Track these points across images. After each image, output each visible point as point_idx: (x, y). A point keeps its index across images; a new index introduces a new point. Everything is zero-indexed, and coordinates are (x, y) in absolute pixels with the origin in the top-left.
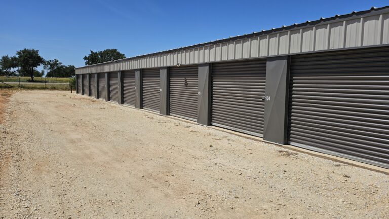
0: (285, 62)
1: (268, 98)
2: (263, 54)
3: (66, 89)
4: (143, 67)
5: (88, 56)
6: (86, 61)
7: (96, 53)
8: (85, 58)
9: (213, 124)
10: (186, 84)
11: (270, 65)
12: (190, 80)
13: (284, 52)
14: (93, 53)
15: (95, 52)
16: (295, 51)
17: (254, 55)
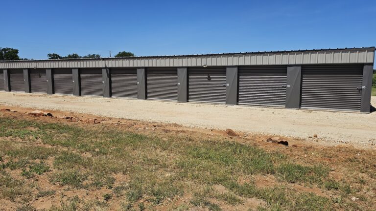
0: (299, 68)
1: (288, 86)
2: (285, 63)
4: (151, 66)
9: (239, 104)
10: (209, 79)
12: (213, 77)
13: (299, 62)
17: (278, 63)
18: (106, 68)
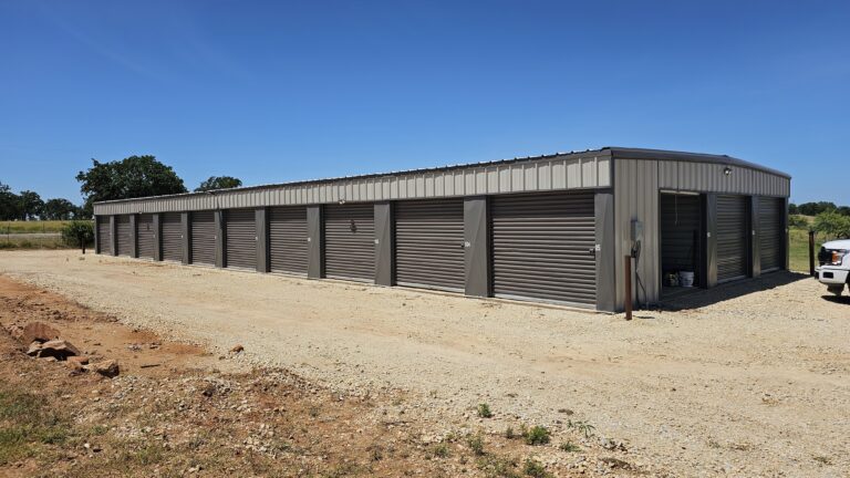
0: (483, 202)
1: (467, 244)
2: (460, 192)
3: (56, 247)
4: (272, 204)
5: (86, 172)
6: (82, 183)
7: (107, 165)
8: (80, 177)
9: (399, 283)
10: (354, 230)
11: (468, 205)
12: (360, 224)
13: (481, 191)
14: (99, 165)
15: (102, 162)
16: (493, 190)
17: (449, 193)
18: (218, 210)
